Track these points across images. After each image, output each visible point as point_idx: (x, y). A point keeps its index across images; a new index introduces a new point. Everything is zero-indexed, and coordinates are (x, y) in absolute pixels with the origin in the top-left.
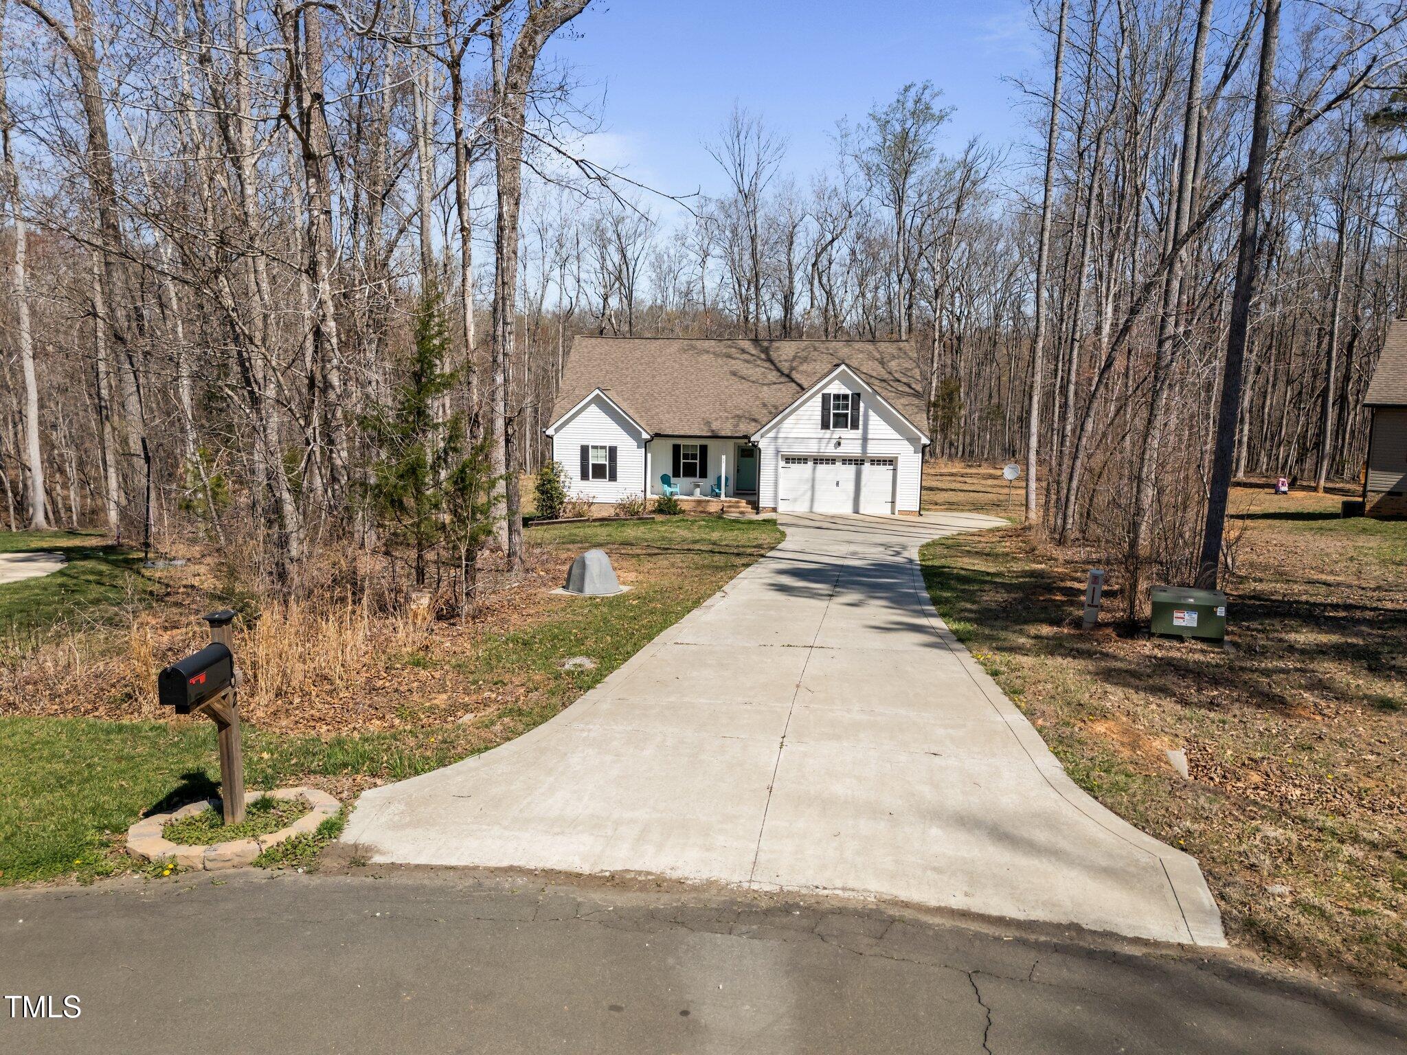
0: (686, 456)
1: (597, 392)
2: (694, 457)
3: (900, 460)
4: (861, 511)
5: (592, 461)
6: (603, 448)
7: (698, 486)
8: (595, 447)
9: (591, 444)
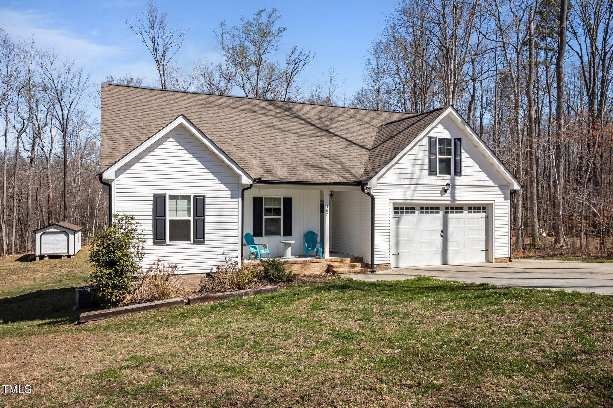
0: (268, 211)
1: (181, 120)
2: (277, 211)
3: (495, 207)
4: (450, 262)
5: (169, 217)
6: (187, 198)
7: (289, 245)
8: (173, 197)
9: (169, 193)
